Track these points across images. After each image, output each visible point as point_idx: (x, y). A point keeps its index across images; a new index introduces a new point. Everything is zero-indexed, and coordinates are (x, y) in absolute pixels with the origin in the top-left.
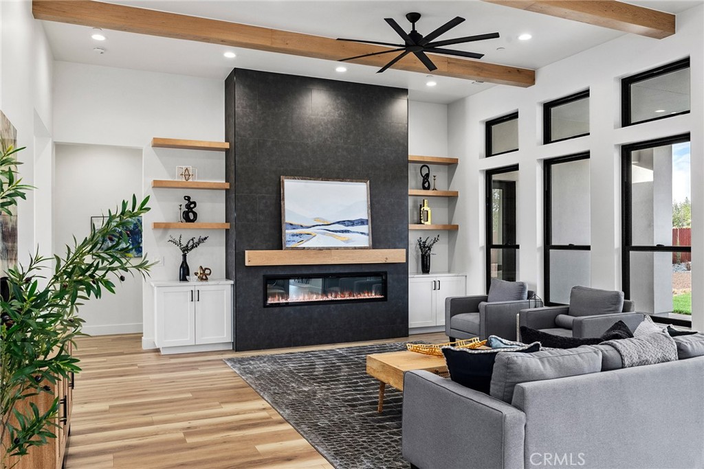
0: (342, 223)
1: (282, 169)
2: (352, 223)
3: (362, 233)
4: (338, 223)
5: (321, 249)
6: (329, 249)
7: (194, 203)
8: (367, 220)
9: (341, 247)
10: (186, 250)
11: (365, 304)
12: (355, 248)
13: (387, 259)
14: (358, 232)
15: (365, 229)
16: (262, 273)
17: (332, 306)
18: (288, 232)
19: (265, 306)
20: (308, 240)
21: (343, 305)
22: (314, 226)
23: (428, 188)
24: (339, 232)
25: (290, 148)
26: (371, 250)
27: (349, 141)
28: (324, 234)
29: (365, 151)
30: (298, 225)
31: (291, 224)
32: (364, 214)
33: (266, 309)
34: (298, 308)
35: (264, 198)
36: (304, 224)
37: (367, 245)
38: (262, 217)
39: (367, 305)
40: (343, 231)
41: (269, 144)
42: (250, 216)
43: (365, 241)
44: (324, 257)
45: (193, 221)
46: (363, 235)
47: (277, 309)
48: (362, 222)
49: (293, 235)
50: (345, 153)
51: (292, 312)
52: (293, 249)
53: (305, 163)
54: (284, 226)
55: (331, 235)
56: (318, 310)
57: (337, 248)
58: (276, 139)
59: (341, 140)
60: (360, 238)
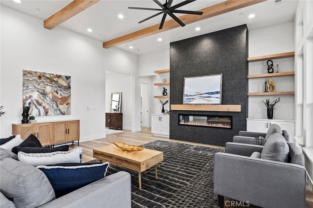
0: (208, 93)
1: (185, 74)
2: (213, 93)
3: (217, 98)
4: (206, 93)
5: (197, 104)
6: (200, 104)
7: (166, 90)
8: (220, 92)
9: (206, 104)
10: (163, 104)
11: (220, 129)
12: (213, 104)
13: (229, 109)
14: (215, 97)
15: (219, 95)
16: (178, 113)
17: (205, 128)
18: (185, 98)
19: (179, 125)
20: (192, 101)
21: (210, 128)
22: (195, 95)
23: (272, 72)
24: (206, 97)
25: (188, 66)
26: (220, 105)
27: (213, 58)
28: (200, 98)
29: (221, 60)
30: (189, 95)
31: (187, 95)
32: (219, 89)
33: (179, 126)
34: (190, 127)
35: (178, 86)
36: (191, 95)
37: (219, 103)
38: (178, 93)
39: (221, 130)
40: (208, 97)
41: (180, 66)
42: (174, 93)
43: (218, 101)
44: (198, 108)
45: (166, 95)
46: (217, 99)
47: (183, 127)
48: (217, 93)
49: (187, 99)
50: (211, 63)
51: (188, 128)
52: (186, 104)
53: (193, 71)
54: (184, 96)
55: (202, 99)
56: (198, 129)
57: (204, 104)
58: (183, 64)
59: (209, 58)
60: (216, 99)
